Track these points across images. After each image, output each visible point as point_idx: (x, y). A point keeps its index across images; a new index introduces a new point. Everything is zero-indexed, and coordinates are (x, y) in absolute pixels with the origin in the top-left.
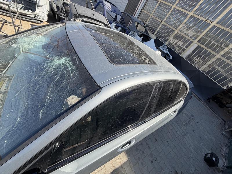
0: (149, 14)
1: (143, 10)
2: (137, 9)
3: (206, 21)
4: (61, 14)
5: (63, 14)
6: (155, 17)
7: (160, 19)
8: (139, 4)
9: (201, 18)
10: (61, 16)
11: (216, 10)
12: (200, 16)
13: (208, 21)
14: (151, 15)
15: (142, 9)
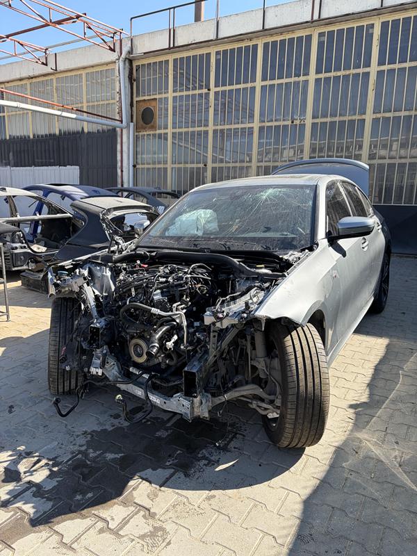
0: (162, 166)
1: (137, 166)
2: (122, 171)
3: (293, 122)
4: (14, 245)
5: (18, 245)
6: (182, 166)
7: (198, 162)
8: (119, 158)
9: (281, 123)
10: (16, 251)
11: (295, 103)
12: (275, 121)
13: (297, 122)
14: (169, 166)
15: (134, 166)
